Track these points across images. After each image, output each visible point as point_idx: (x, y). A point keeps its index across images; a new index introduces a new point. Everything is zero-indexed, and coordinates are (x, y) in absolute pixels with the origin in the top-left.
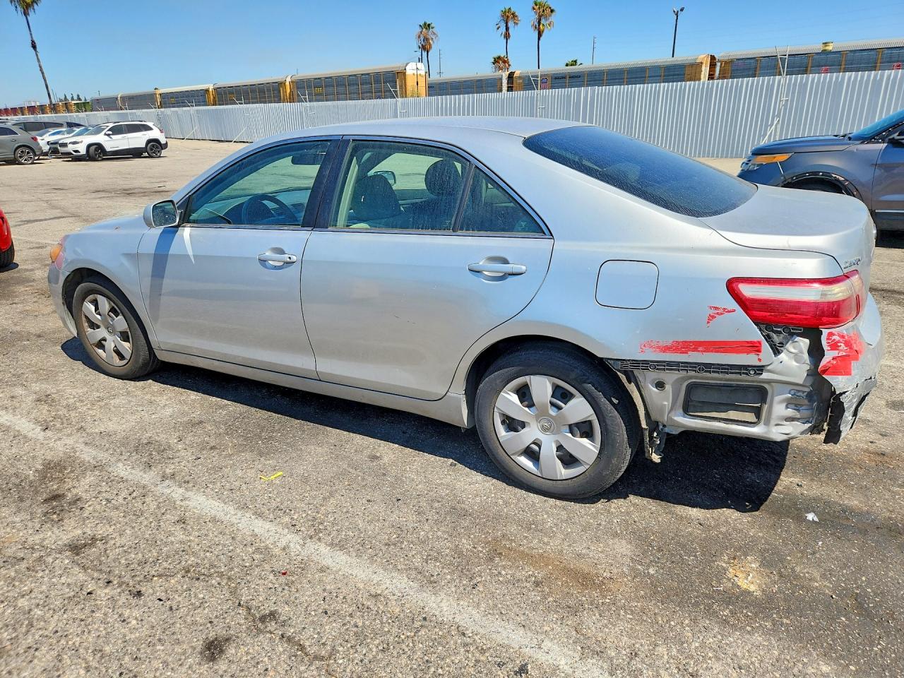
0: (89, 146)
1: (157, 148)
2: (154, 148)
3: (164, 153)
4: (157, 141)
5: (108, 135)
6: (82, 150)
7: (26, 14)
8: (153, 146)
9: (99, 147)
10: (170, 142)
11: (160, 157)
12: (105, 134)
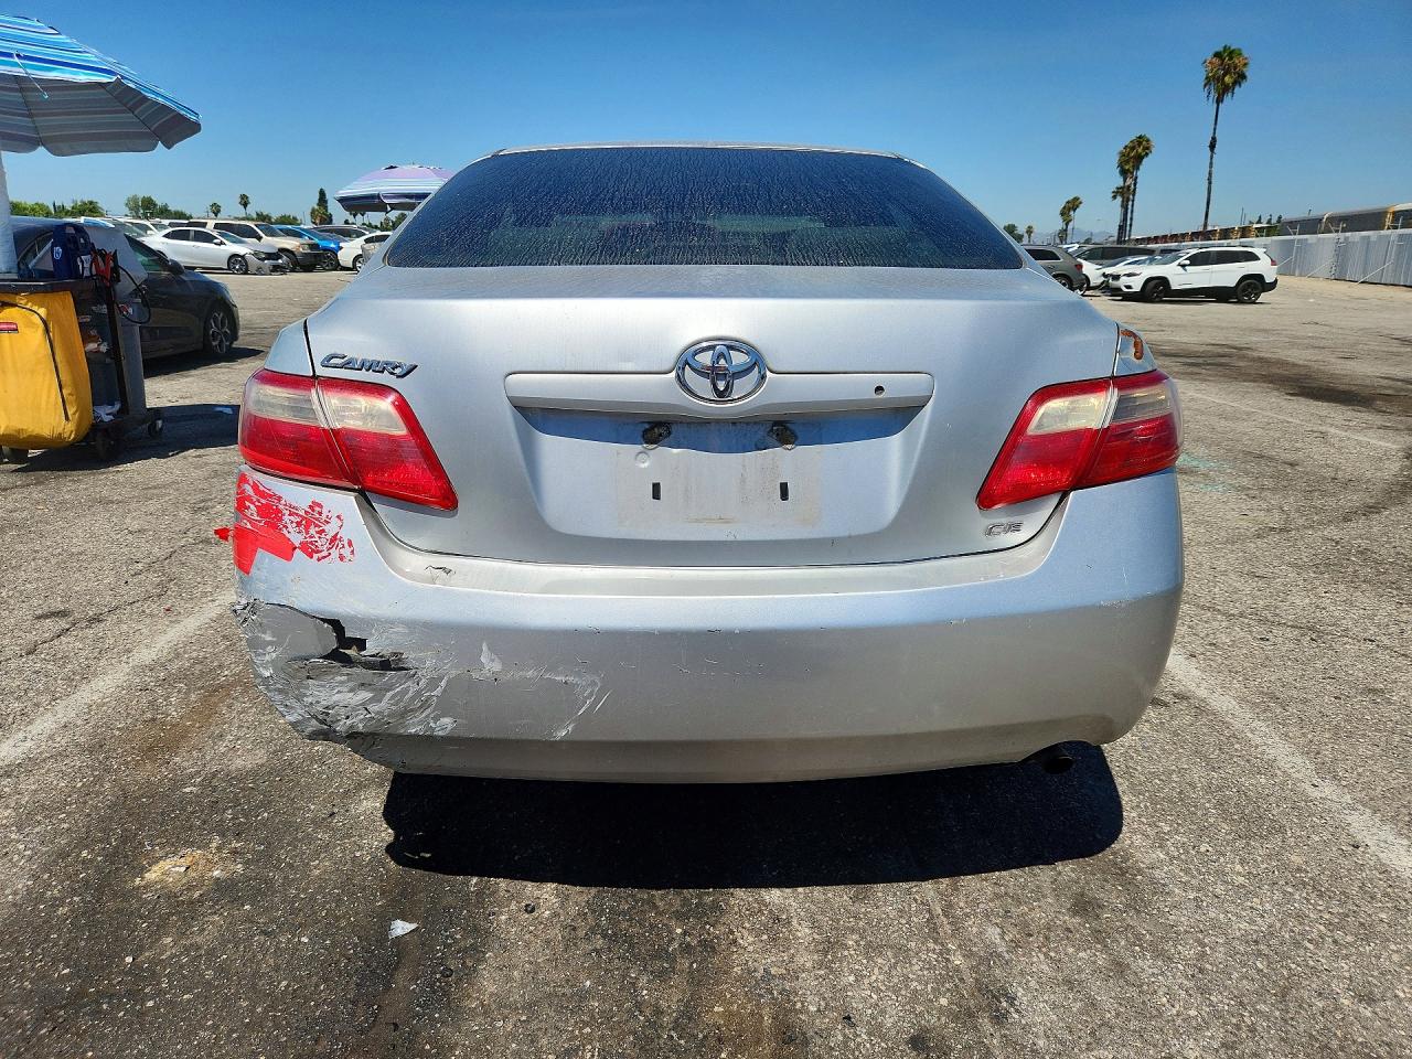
0: (1148, 281)
1: (1256, 288)
2: (1251, 288)
3: (1264, 297)
4: (1260, 277)
5: (1183, 266)
6: (1137, 285)
7: (1219, 101)
8: (1249, 285)
9: (1163, 281)
10: (1282, 280)
11: (1254, 303)
12: (1179, 265)
